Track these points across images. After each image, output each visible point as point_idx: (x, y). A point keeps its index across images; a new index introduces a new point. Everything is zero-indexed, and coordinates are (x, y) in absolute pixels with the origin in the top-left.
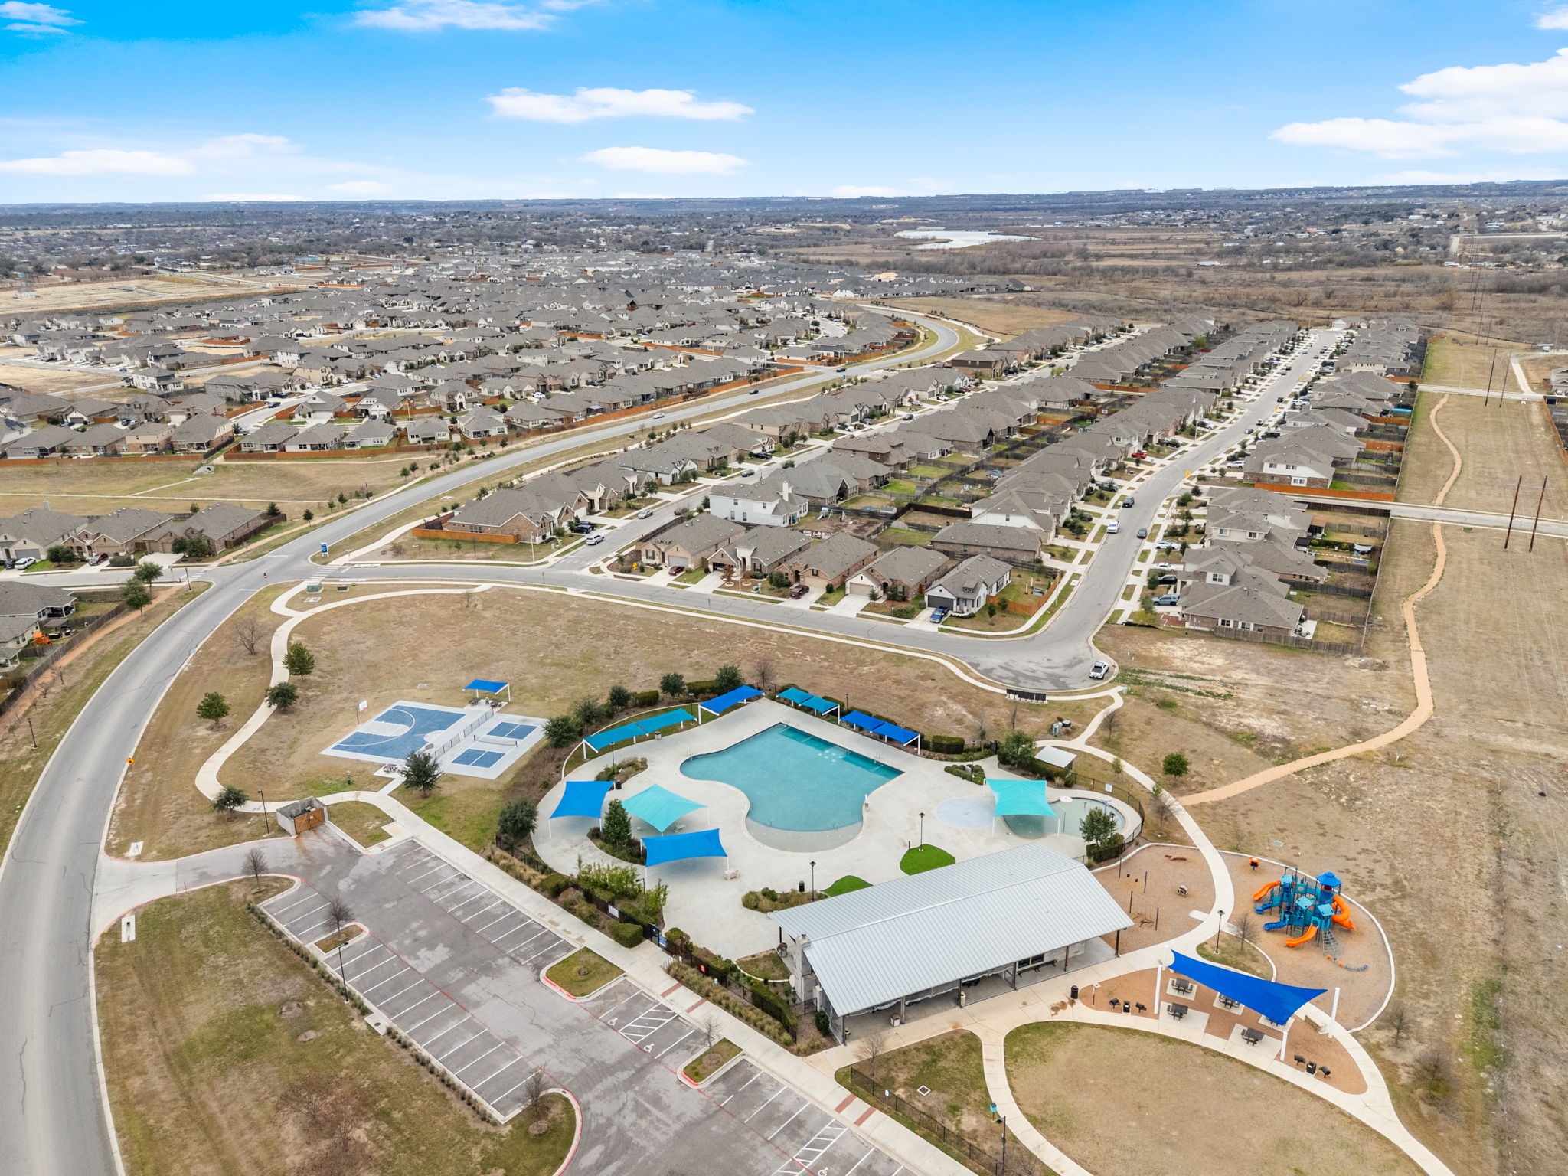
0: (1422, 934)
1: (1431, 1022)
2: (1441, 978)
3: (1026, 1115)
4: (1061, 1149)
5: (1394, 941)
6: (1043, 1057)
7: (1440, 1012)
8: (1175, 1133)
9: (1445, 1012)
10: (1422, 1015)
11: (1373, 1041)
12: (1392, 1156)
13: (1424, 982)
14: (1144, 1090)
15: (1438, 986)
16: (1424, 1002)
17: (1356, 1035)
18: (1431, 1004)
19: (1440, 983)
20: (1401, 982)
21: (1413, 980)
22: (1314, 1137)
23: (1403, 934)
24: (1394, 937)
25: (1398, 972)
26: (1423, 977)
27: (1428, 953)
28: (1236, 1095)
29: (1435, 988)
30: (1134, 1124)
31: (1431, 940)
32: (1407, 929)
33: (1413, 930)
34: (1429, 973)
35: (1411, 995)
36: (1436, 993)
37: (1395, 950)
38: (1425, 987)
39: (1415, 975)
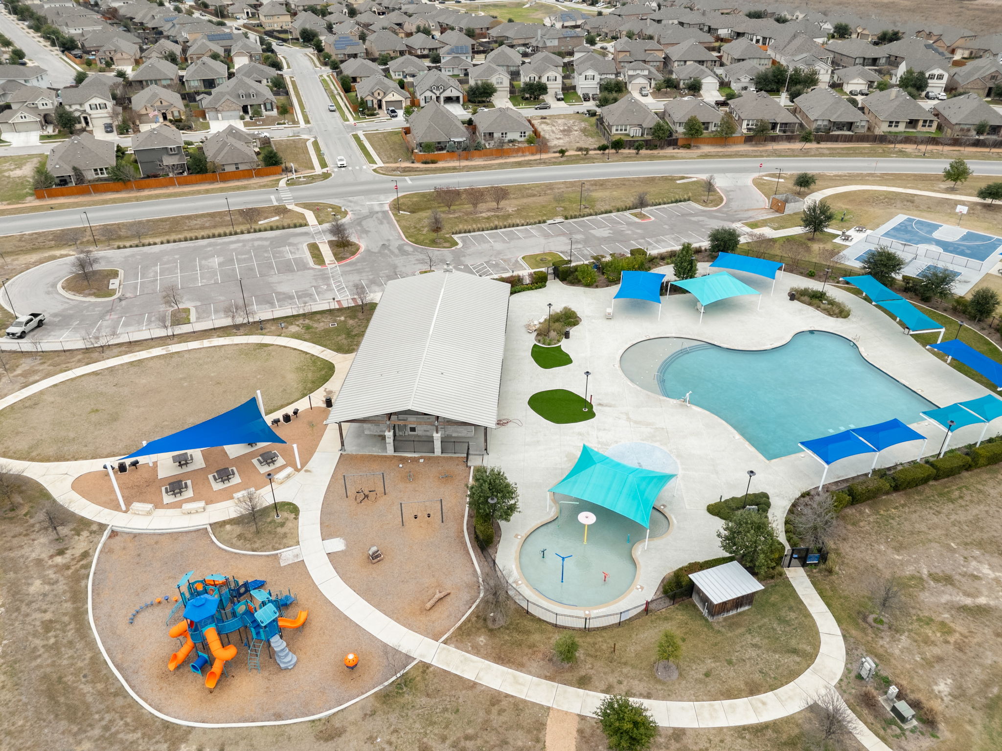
0: (81, 731)
1: (32, 590)
2: (34, 664)
3: (272, 345)
4: (237, 344)
5: (116, 695)
6: (300, 369)
7: (24, 608)
8: (185, 384)
9: (18, 610)
10: (45, 595)
11: (85, 534)
12: (34, 454)
13: (55, 648)
14: (225, 392)
15: (35, 649)
16: (48, 616)
17: (102, 527)
18: (38, 615)
19: (33, 654)
20: (82, 629)
21: (71, 644)
22: (96, 433)
23: (108, 717)
24: (120, 702)
25: (92, 645)
26: (59, 654)
27: (62, 700)
28: (166, 423)
29: (38, 642)
30: (212, 375)
31: (63, 724)
32: (106, 728)
33: (97, 732)
34: (53, 664)
35: (66, 619)
36: (35, 635)
37: (109, 678)
38: (52, 641)
39: (70, 652)
